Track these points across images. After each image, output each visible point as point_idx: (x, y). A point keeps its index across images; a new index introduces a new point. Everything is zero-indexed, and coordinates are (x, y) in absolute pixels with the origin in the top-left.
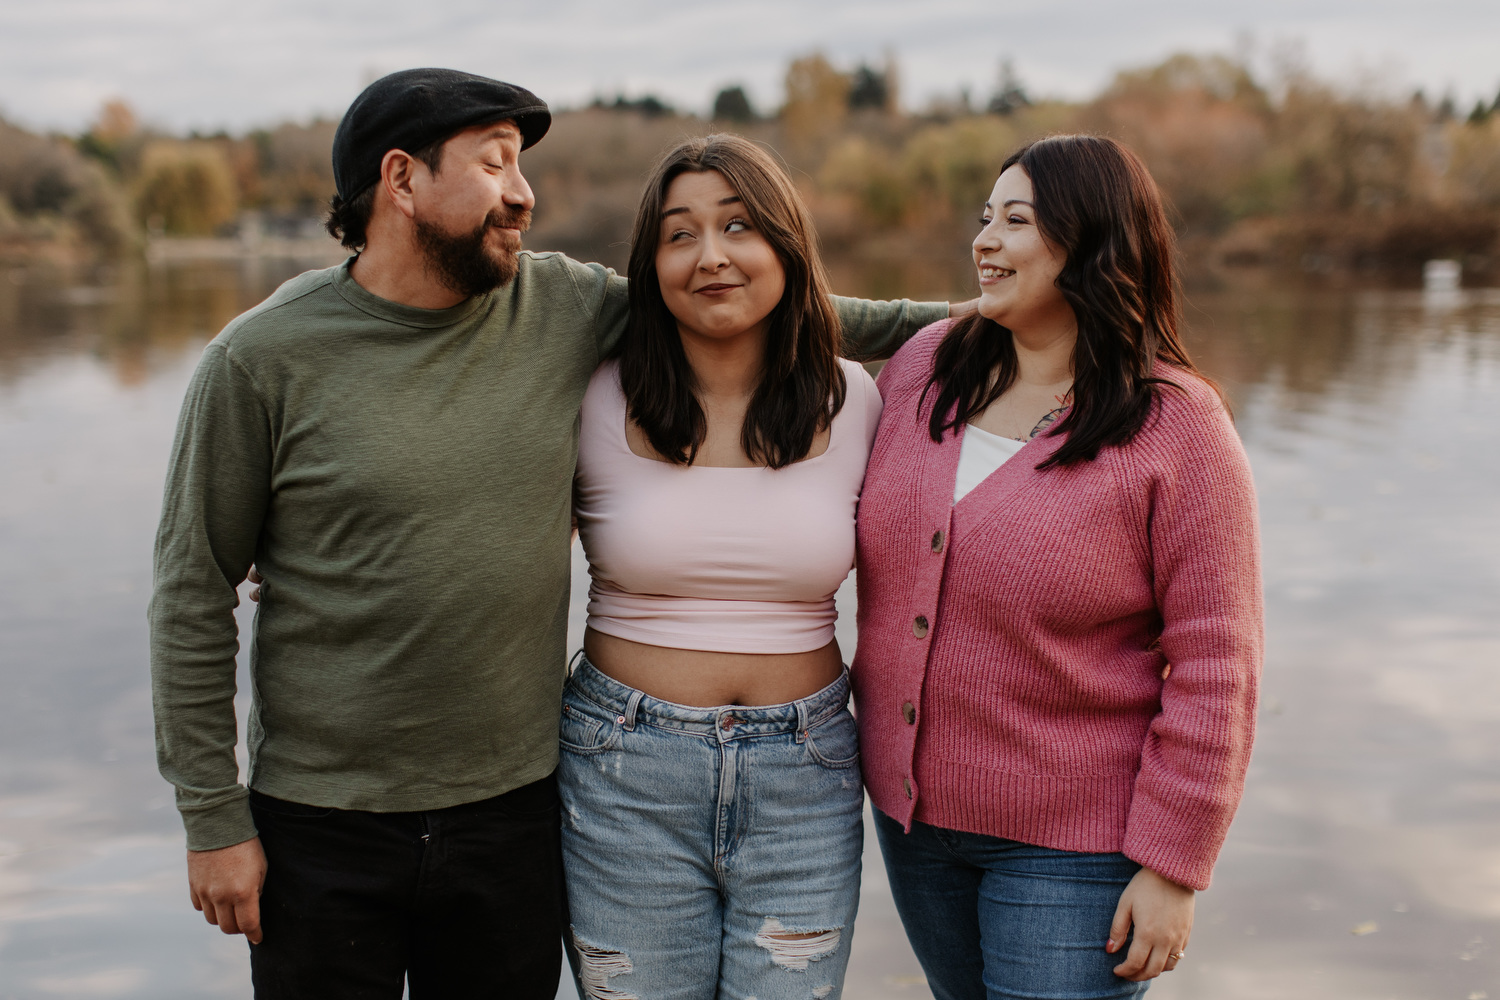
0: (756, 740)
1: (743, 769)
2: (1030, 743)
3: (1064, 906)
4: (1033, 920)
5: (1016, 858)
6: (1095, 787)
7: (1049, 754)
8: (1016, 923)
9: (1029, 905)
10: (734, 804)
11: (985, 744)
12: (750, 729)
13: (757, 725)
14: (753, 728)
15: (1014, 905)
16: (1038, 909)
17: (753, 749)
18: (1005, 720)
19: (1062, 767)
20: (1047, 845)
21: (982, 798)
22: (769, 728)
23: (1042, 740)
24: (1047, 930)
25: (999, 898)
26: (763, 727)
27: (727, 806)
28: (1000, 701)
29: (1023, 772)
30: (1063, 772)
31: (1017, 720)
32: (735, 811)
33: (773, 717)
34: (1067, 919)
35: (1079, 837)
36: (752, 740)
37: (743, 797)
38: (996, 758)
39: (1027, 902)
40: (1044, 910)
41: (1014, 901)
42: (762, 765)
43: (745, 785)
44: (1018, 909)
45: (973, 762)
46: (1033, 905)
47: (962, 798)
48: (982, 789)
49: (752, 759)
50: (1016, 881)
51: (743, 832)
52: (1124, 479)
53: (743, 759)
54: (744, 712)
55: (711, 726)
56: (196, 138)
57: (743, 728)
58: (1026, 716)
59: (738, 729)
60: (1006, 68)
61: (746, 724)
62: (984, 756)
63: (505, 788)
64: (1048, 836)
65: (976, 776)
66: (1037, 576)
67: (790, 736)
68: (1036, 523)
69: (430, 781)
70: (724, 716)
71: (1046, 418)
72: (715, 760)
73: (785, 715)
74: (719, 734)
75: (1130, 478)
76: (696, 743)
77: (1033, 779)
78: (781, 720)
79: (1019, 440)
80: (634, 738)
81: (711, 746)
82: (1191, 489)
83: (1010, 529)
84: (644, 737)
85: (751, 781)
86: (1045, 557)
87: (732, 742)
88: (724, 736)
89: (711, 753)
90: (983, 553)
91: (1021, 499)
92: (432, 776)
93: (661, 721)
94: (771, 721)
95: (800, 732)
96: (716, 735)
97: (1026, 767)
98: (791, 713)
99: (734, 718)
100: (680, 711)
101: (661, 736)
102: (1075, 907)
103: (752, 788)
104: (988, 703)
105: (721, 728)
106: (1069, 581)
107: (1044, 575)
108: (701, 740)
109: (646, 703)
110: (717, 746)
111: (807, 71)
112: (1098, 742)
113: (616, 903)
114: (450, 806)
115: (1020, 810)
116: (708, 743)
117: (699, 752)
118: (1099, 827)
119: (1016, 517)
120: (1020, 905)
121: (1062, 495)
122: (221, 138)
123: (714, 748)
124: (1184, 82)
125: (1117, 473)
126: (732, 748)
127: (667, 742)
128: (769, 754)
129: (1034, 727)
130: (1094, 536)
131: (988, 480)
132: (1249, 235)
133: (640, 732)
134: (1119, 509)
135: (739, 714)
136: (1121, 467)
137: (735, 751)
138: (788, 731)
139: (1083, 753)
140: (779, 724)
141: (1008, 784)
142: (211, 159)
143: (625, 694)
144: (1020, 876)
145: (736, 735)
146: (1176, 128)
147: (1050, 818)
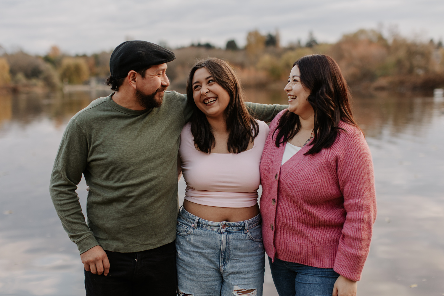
0: (232, 232)
1: (228, 240)
2: (306, 235)
3: (317, 284)
4: (308, 288)
5: (304, 269)
6: (326, 248)
7: (312, 239)
8: (304, 289)
9: (307, 284)
10: (225, 250)
11: (293, 236)
12: (230, 228)
13: (233, 227)
14: (231, 228)
15: (303, 283)
16: (310, 285)
17: (231, 234)
18: (298, 229)
19: (316, 243)
20: (313, 266)
21: (293, 252)
22: (236, 229)
23: (310, 235)
24: (312, 291)
25: (300, 281)
26: (235, 228)
27: (224, 251)
28: (297, 223)
29: (304, 244)
30: (316, 244)
31: (302, 229)
32: (226, 253)
33: (237, 225)
34: (318, 288)
35: (322, 263)
36: (231, 232)
37: (228, 248)
38: (297, 240)
39: (307, 283)
40: (312, 285)
41: (303, 282)
42: (234, 239)
43: (229, 245)
44: (304, 284)
45: (290, 241)
46: (308, 283)
47: (288, 252)
48: (293, 249)
49: (231, 237)
50: (304, 276)
51: (228, 259)
52: (328, 158)
53: (228, 237)
54: (229, 224)
55: (219, 227)
56: (77, 56)
57: (229, 228)
58: (305, 227)
59: (227, 228)
60: (311, 34)
61: (229, 227)
62: (293, 240)
63: (159, 246)
64: (313, 263)
65: (291, 245)
66: (303, 188)
67: (243, 231)
68: (303, 172)
69: (137, 243)
70: (223, 224)
71: (308, 140)
72: (220, 237)
73: (241, 225)
74: (221, 230)
75: (330, 158)
76: (214, 232)
77: (308, 246)
78: (240, 226)
79: (300, 147)
80: (197, 231)
81: (219, 233)
82: (348, 161)
83: (295, 174)
84: (199, 230)
85: (231, 244)
86: (305, 182)
87: (225, 232)
88: (223, 230)
89: (219, 235)
90: (288, 181)
91: (299, 165)
92: (137, 242)
93: (204, 226)
94: (237, 227)
95: (246, 230)
96: (220, 230)
97: (305, 243)
98: (243, 225)
99: (225, 225)
100: (210, 223)
101: (204, 230)
102: (321, 284)
103: (231, 246)
104: (293, 224)
105: (222, 228)
106: (313, 189)
107: (305, 187)
108: (216, 231)
109: (200, 221)
110: (221, 233)
111: (253, 35)
112: (327, 235)
113: (191, 280)
114: (143, 250)
115: (304, 255)
116: (218, 232)
117: (215, 235)
118: (328, 261)
119: (297, 170)
120: (305, 283)
121: (311, 164)
122: (84, 56)
123: (220, 234)
124: (363, 37)
125: (326, 156)
126: (225, 234)
127: (206, 232)
128: (236, 236)
129: (308, 231)
130: (320, 175)
131: (291, 159)
132: (382, 82)
133: (198, 229)
134: (327, 167)
135: (227, 224)
136: (327, 154)
137: (226, 235)
138: (242, 229)
139: (322, 238)
140: (239, 227)
141: (300, 248)
142: (82, 62)
143: (194, 218)
144: (305, 275)
145: (226, 230)
146: (360, 51)
147: (313, 258)
